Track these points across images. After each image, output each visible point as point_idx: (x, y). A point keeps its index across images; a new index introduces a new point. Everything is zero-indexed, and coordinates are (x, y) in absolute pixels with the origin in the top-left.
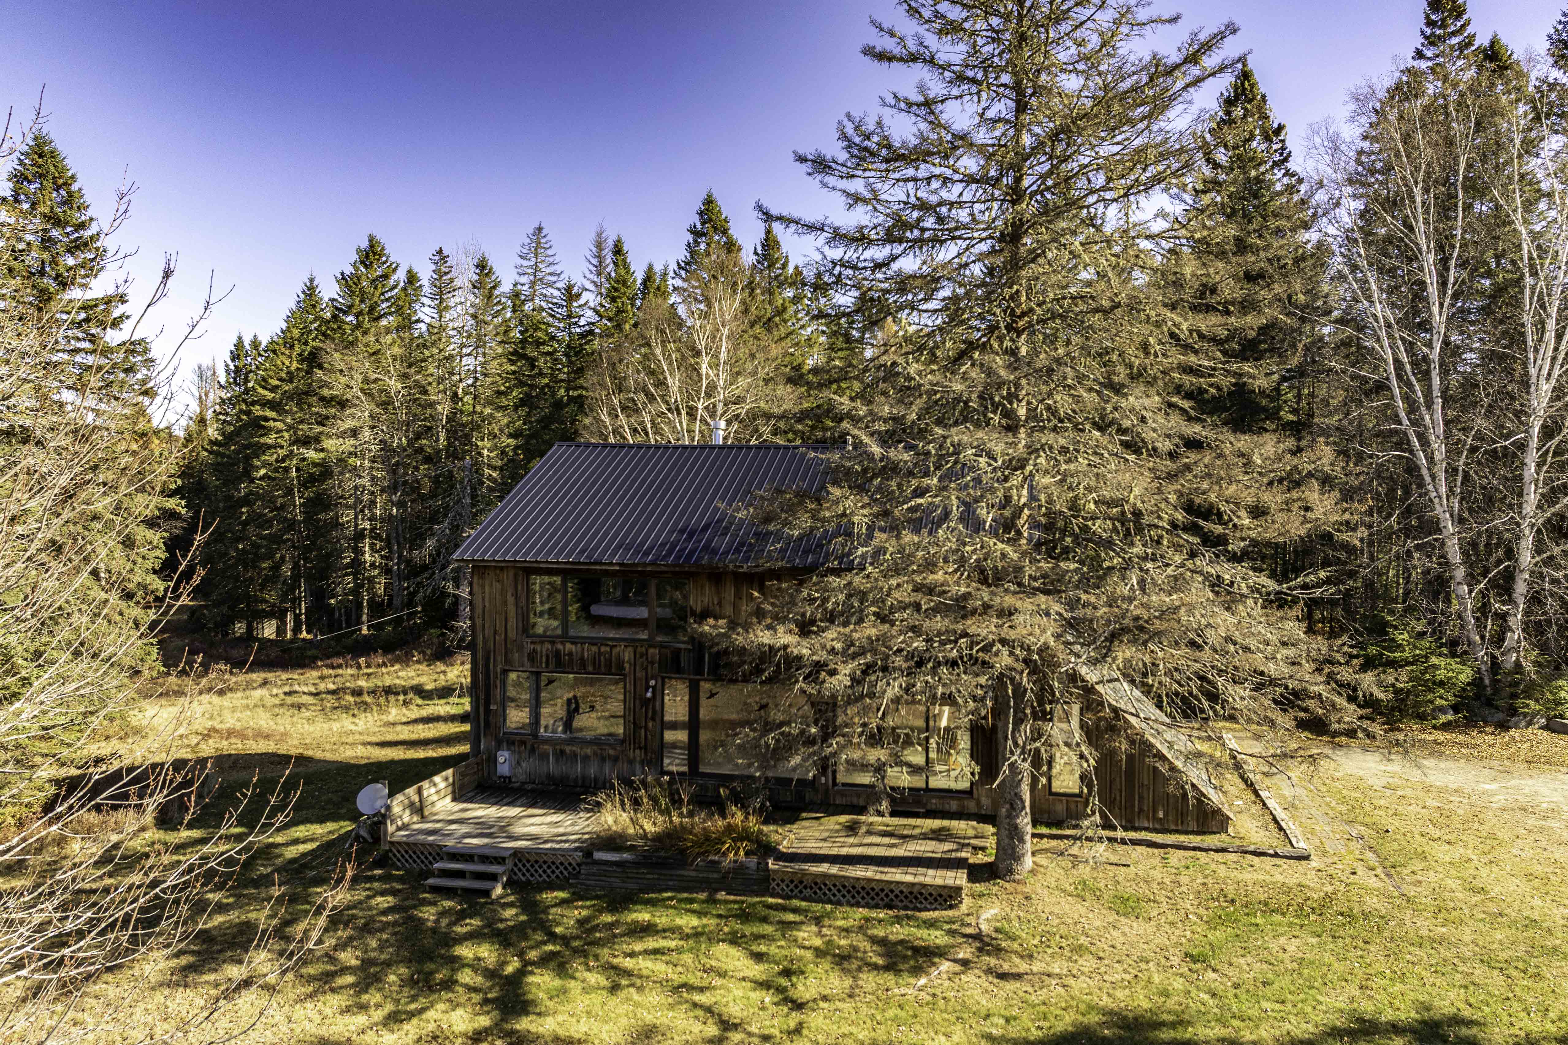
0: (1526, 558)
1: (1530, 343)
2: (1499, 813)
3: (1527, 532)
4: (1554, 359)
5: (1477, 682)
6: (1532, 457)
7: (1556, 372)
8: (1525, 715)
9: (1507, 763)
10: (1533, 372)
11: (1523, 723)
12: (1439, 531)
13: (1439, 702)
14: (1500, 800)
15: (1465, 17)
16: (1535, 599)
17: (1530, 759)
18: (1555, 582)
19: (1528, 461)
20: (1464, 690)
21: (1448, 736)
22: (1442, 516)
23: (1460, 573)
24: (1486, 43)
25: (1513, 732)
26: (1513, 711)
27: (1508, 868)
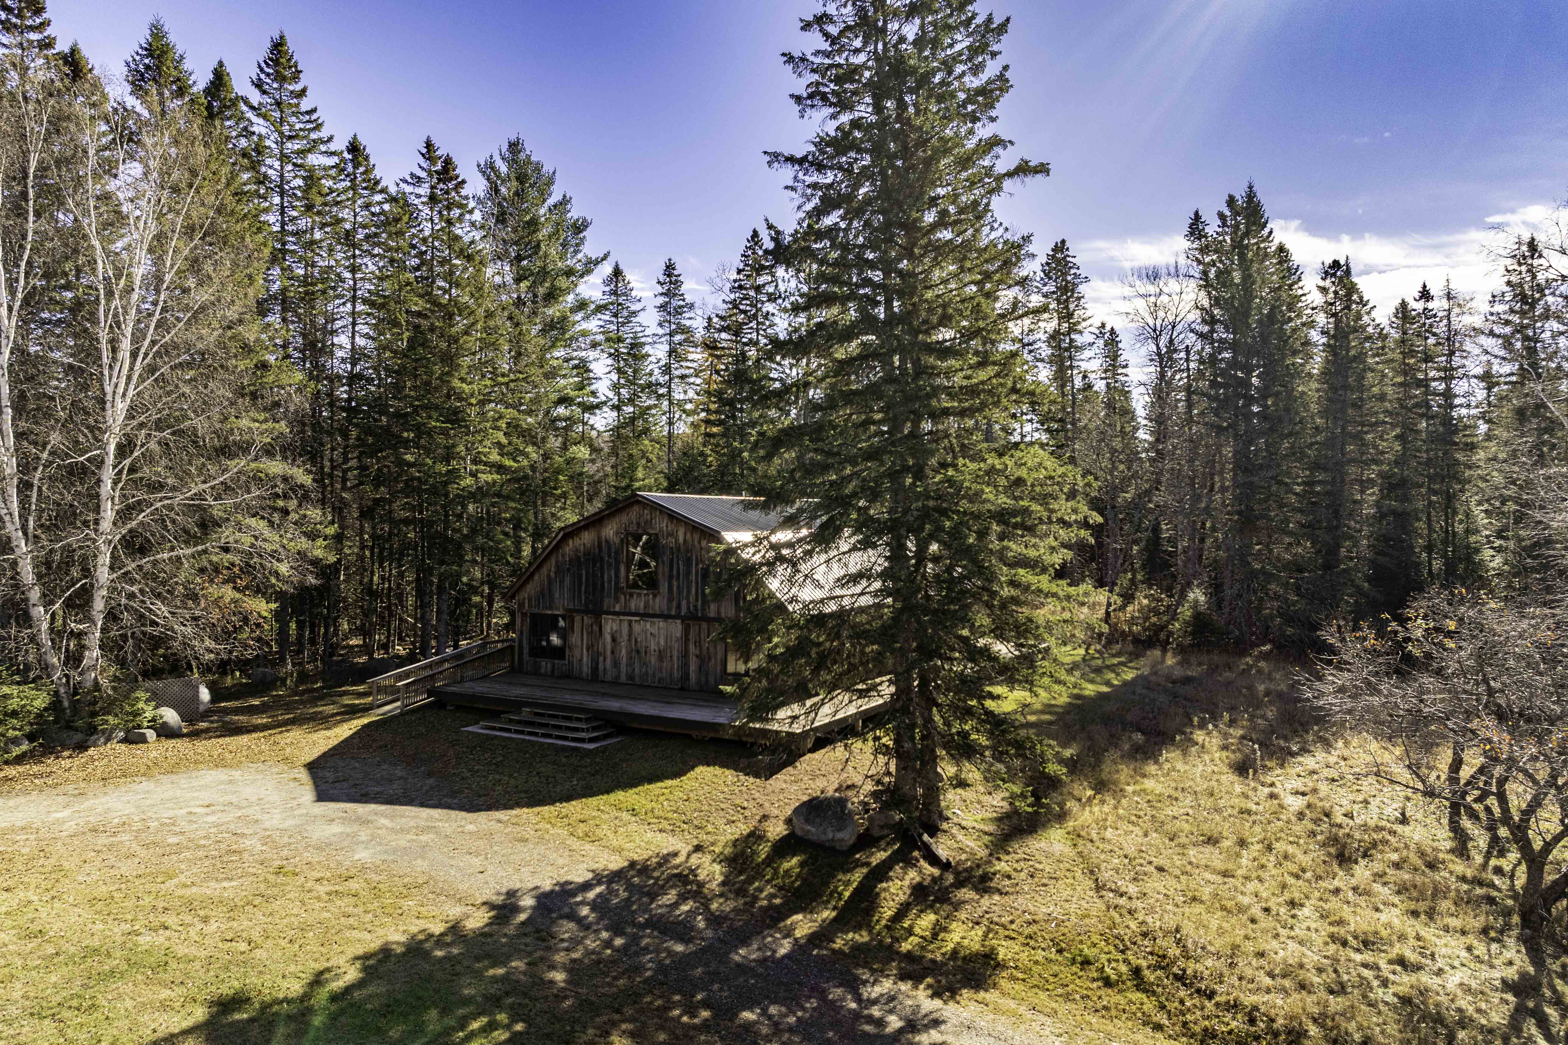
0: (103, 575)
1: (105, 360)
2: (68, 841)
3: (103, 548)
4: (129, 378)
5: (55, 705)
6: (108, 475)
7: (131, 393)
8: (103, 731)
9: (82, 785)
10: (109, 389)
11: (102, 740)
12: (12, 550)
13: (11, 733)
14: (70, 827)
15: (45, 15)
16: (112, 616)
17: (106, 775)
18: (131, 596)
19: (104, 477)
20: (39, 716)
21: (20, 769)
22: (14, 535)
23: (35, 595)
24: (67, 50)
25: (91, 751)
26: (92, 730)
27: (71, 900)
